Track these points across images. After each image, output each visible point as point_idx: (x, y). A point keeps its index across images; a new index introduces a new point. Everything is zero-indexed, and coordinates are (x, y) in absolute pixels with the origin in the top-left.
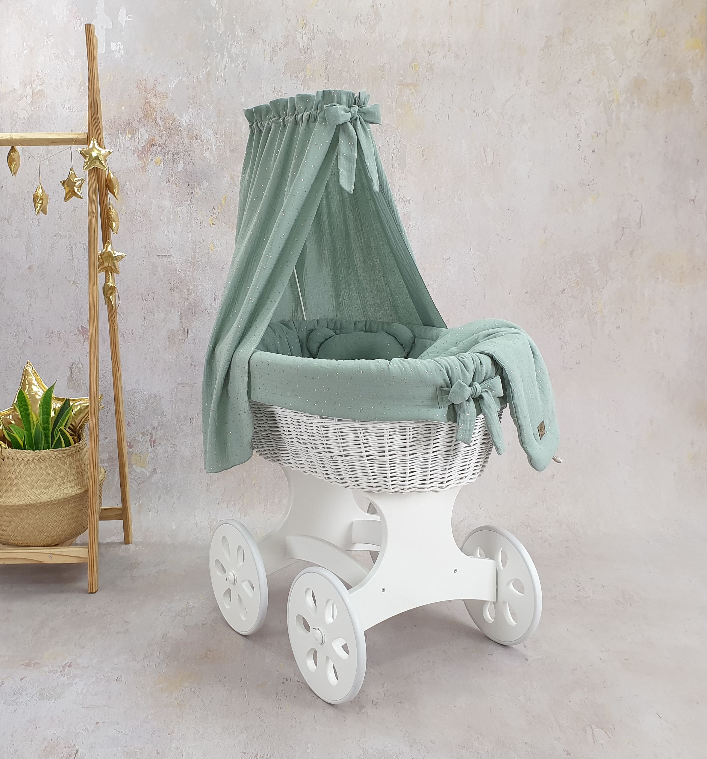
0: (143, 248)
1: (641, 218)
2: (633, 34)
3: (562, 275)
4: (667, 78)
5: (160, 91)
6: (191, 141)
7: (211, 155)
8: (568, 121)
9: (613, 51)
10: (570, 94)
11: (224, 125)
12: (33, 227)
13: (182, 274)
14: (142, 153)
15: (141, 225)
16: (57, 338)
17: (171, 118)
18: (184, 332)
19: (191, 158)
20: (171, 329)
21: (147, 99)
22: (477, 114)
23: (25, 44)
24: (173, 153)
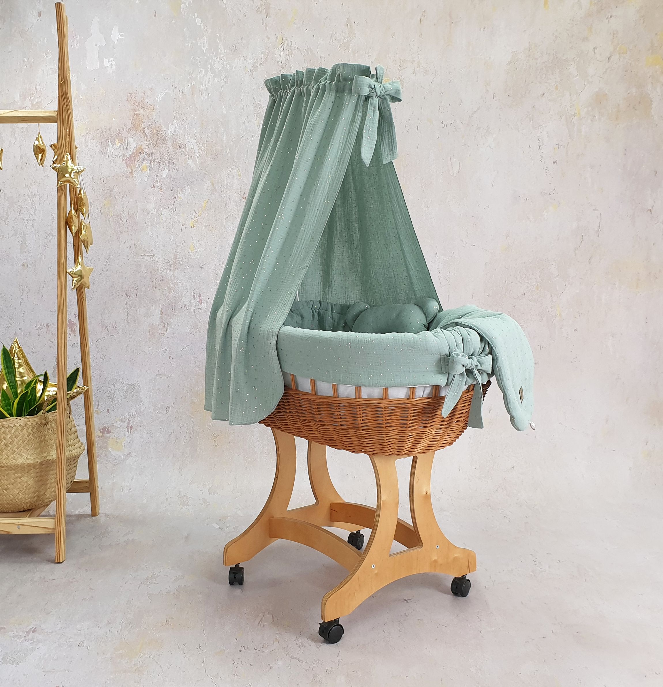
0: (128, 247)
1: (599, 226)
2: (596, 51)
3: (523, 280)
4: (628, 92)
5: (148, 104)
6: (176, 149)
7: (194, 163)
8: (531, 133)
9: (576, 67)
10: (534, 107)
11: (206, 135)
12: (28, 227)
13: (164, 273)
14: (130, 161)
15: (127, 226)
16: (46, 330)
17: (157, 129)
18: (164, 327)
19: (175, 166)
20: (152, 323)
21: (136, 111)
22: (444, 125)
23: (26, 60)
24: (158, 161)
